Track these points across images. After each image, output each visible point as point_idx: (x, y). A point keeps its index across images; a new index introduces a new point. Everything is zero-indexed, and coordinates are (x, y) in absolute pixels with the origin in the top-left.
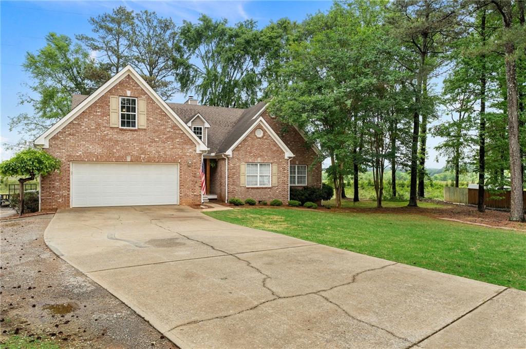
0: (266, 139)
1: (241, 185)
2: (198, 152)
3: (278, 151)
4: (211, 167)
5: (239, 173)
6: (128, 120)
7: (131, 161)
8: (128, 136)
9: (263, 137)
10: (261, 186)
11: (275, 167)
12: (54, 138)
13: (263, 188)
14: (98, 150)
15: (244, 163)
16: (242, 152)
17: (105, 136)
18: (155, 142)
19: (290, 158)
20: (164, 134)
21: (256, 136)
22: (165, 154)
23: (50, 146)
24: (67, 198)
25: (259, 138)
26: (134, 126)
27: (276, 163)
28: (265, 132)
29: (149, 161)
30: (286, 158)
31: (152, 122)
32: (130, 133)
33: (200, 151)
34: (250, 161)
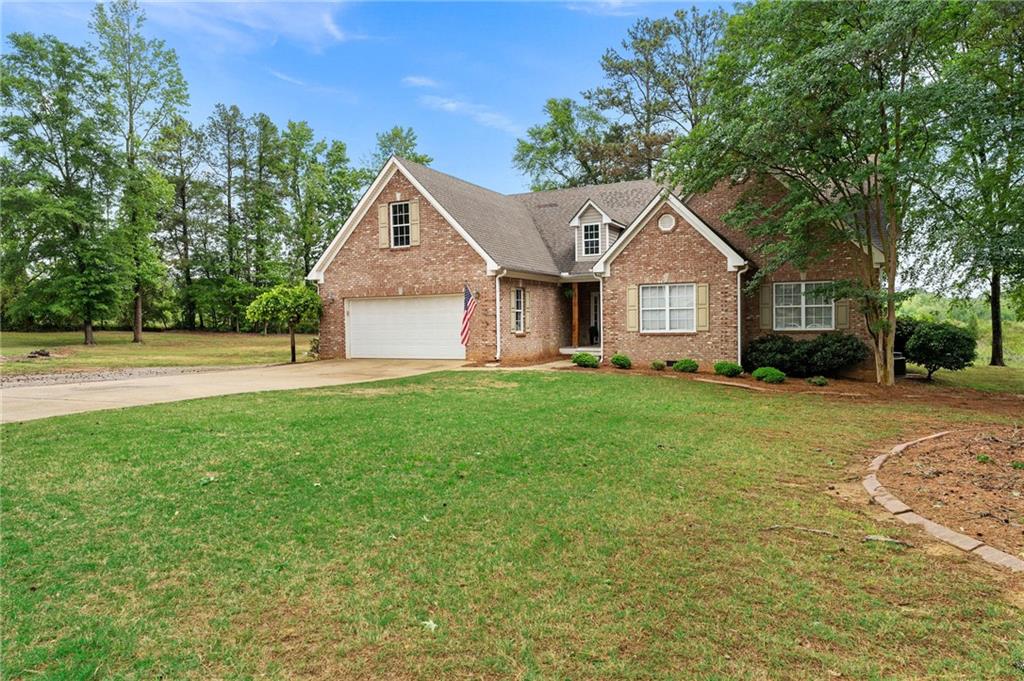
0: (682, 233)
1: (629, 330)
2: (489, 273)
3: (710, 255)
5: (625, 305)
6: (401, 236)
7: (404, 295)
8: (400, 258)
9: (674, 230)
10: (673, 331)
11: (704, 289)
12: (328, 271)
13: (675, 335)
14: (367, 281)
15: (635, 286)
16: (630, 265)
17: (375, 261)
18: (432, 263)
19: (740, 268)
20: (443, 250)
21: (658, 229)
22: (444, 280)
23: (325, 280)
24: (342, 345)
25: (667, 233)
26: (408, 243)
27: (706, 282)
28: (678, 218)
29: (424, 293)
30: (730, 268)
31: (427, 233)
32: (401, 254)
33: (492, 271)
34: (647, 280)
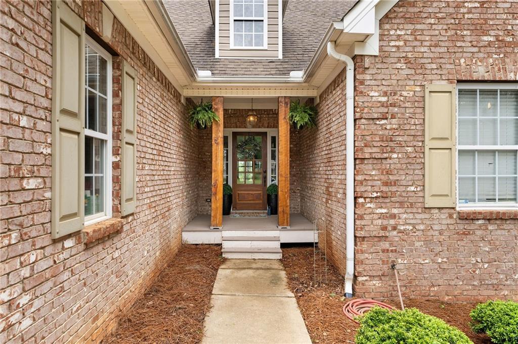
1: (430, 202)
4: (293, 126)
5: (420, 136)
15: (443, 85)
